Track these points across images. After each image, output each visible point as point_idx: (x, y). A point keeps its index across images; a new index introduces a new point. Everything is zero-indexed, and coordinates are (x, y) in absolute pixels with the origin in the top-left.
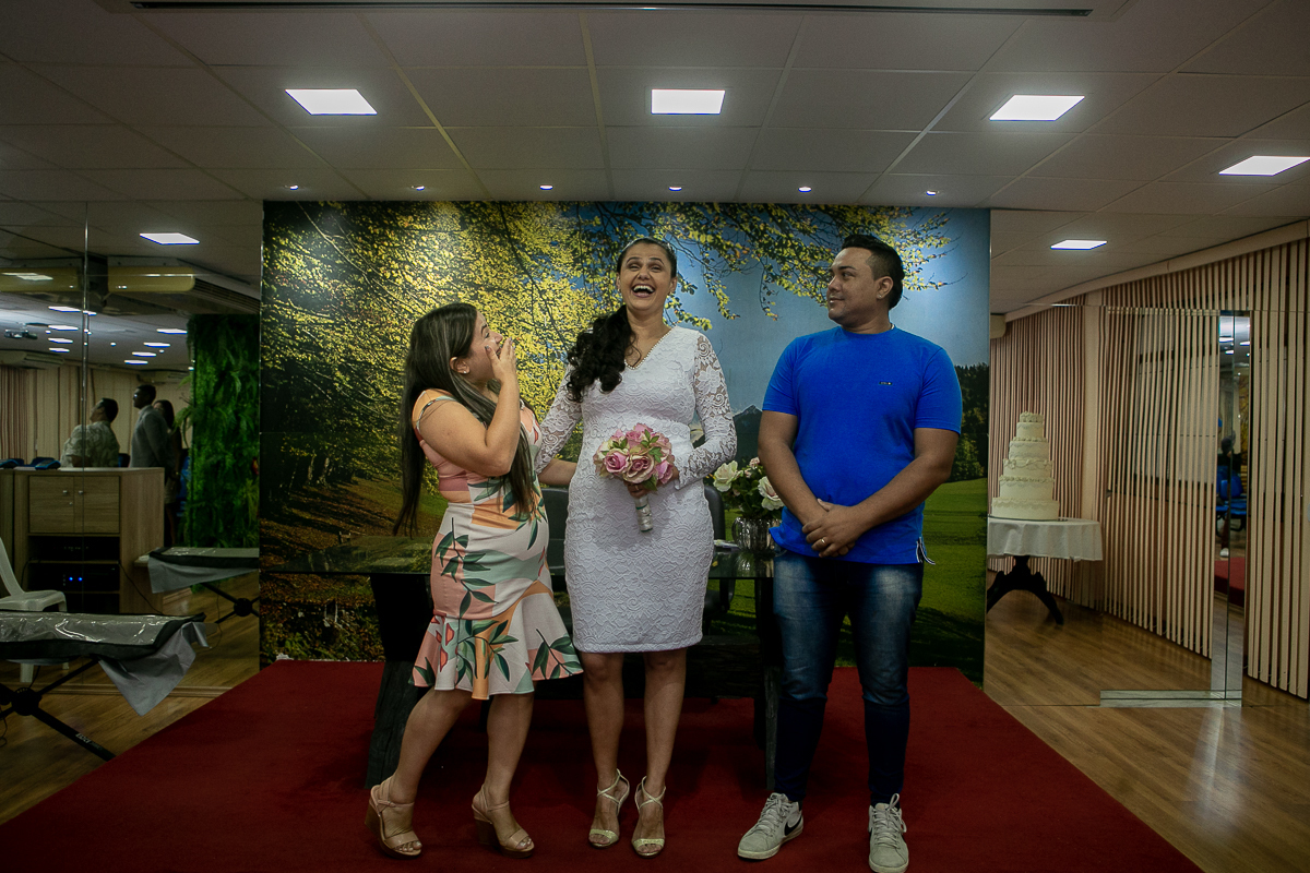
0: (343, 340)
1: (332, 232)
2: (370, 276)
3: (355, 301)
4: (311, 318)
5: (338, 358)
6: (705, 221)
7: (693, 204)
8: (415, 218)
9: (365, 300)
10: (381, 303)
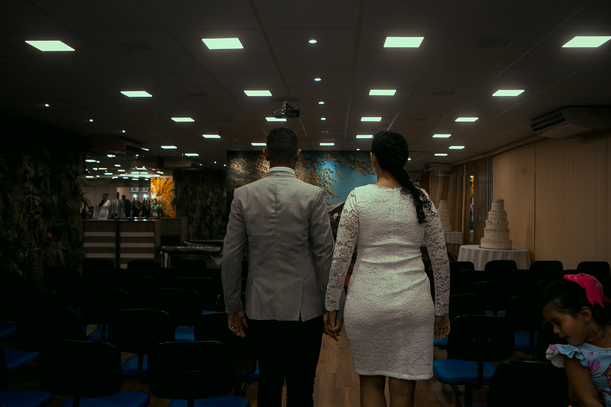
1: (244, 158)
2: (253, 169)
4: (239, 180)
10: (256, 176)
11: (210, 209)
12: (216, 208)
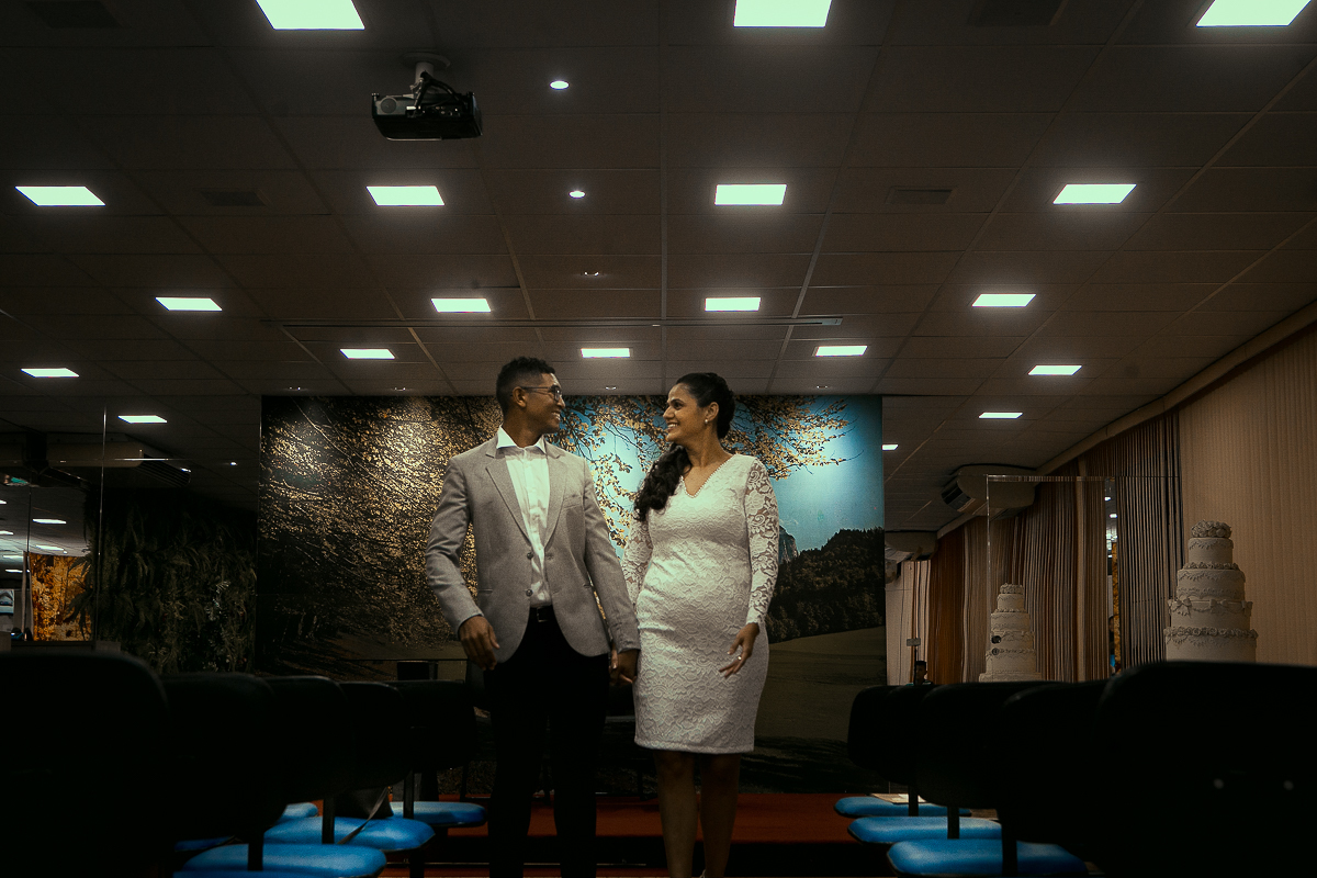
0: (330, 515)
1: (321, 422)
2: (354, 459)
3: (341, 481)
4: (303, 496)
5: (326, 530)
6: (638, 412)
7: (628, 397)
8: (393, 411)
9: (350, 481)
10: (364, 483)
11: (219, 641)
12: (240, 640)
